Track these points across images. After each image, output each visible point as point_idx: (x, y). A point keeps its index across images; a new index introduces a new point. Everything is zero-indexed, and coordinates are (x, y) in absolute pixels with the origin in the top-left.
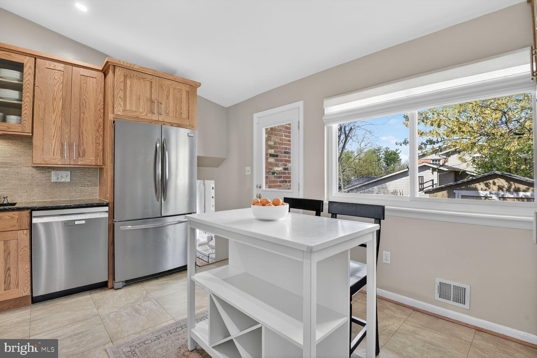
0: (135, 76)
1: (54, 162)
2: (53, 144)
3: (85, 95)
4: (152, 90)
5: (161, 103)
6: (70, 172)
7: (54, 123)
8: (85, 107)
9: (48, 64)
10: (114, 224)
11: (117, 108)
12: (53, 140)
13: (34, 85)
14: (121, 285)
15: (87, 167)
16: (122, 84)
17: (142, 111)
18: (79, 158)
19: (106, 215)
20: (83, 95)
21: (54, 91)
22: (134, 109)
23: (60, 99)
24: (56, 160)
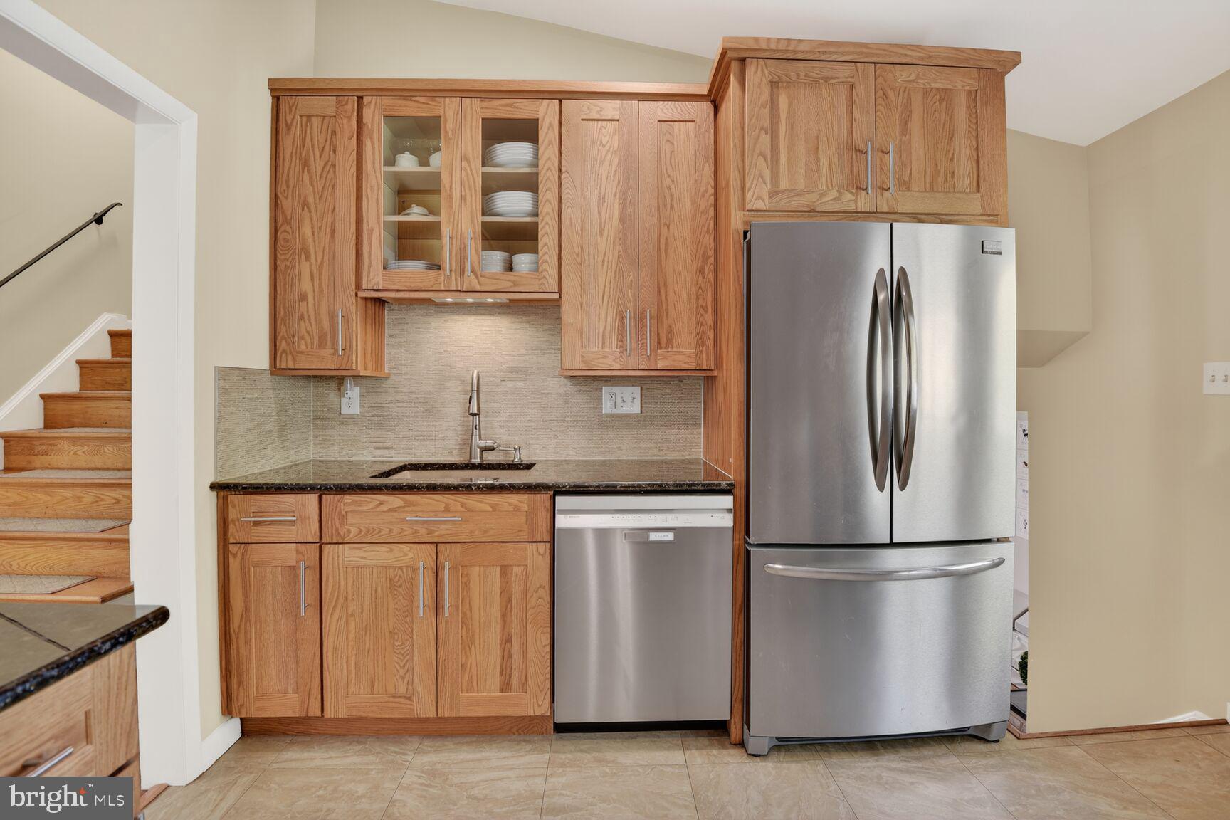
0: (802, 75)
1: (604, 364)
2: (603, 316)
3: (669, 176)
4: (855, 112)
5: (884, 149)
6: (639, 388)
7: (603, 261)
8: (671, 208)
9: (585, 109)
10: (748, 553)
11: (752, 189)
12: (601, 305)
13: (560, 170)
14: (764, 746)
15: (675, 374)
16: (766, 111)
17: (825, 188)
18: (659, 351)
19: (727, 521)
20: (666, 175)
21: (600, 177)
22: (801, 185)
23: (615, 196)
24: (608, 359)
